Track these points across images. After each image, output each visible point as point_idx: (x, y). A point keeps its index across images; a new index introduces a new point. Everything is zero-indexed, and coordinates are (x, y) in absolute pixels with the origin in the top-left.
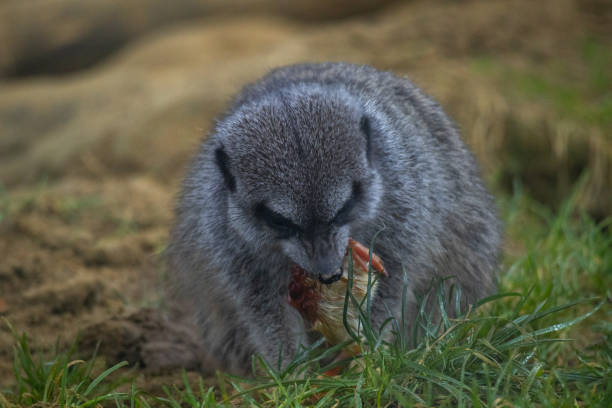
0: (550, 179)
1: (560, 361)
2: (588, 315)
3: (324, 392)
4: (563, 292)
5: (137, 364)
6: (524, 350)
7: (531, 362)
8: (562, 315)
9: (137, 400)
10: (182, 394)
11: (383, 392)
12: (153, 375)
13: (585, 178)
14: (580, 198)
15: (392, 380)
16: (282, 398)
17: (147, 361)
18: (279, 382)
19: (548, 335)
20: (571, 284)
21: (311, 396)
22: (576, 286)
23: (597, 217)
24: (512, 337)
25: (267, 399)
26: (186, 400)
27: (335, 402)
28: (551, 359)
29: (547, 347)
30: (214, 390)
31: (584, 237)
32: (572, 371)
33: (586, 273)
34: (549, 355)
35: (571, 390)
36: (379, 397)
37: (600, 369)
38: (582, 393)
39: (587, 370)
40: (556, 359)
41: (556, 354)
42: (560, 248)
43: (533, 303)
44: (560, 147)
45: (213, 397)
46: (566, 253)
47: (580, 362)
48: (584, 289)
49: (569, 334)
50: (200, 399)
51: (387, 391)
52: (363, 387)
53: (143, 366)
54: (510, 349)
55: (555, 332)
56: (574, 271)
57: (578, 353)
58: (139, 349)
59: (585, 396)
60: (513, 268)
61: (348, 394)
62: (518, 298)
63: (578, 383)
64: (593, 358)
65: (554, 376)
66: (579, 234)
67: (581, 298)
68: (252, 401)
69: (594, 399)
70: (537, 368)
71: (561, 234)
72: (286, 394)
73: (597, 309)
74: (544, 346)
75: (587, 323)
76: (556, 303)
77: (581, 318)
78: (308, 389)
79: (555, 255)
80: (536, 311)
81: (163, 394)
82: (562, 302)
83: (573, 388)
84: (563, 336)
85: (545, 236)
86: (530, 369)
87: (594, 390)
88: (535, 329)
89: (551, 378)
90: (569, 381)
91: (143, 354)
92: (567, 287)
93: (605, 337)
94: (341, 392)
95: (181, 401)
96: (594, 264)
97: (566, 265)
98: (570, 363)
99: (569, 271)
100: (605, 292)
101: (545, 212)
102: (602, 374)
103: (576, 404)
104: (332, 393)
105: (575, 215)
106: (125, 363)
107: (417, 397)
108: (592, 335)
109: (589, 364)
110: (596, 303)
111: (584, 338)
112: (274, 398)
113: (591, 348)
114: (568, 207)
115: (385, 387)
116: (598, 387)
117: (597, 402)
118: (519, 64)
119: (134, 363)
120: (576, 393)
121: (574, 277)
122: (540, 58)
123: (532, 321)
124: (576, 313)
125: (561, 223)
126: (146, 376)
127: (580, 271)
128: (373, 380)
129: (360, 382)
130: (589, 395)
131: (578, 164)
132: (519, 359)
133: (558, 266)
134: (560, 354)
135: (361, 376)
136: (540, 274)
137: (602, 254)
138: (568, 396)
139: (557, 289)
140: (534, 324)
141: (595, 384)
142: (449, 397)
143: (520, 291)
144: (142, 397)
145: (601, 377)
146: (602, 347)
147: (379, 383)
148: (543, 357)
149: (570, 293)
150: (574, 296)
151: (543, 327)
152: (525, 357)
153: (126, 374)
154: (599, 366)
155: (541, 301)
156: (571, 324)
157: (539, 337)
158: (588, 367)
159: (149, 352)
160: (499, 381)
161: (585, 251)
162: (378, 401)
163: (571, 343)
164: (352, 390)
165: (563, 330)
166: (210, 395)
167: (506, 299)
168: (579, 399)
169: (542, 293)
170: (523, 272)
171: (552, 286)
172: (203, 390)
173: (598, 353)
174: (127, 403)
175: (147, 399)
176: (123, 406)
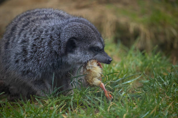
0: (128, 39)
2: (138, 78)
3: (62, 100)
4: (131, 71)
5: (8, 93)
6: (120, 88)
8: (131, 78)
9: (7, 103)
10: (21, 101)
11: (79, 100)
12: (12, 96)
13: (138, 39)
14: (137, 45)
15: (81, 97)
16: (50, 102)
17: (11, 92)
18: (49, 98)
19: (127, 84)
20: (133, 69)
21: (58, 102)
22: (135, 70)
23: (141, 50)
24: (116, 85)
25: (45, 103)
26: (22, 103)
27: (65, 104)
28: (128, 91)
29: (127, 88)
30: (30, 100)
31: (137, 56)
32: (133, 94)
33: (138, 66)
34: (127, 90)
35: (132, 100)
37: (141, 94)
38: (135, 100)
40: (129, 91)
42: (131, 59)
43: (122, 75)
44: (131, 30)
46: (132, 60)
47: (136, 92)
48: (137, 71)
49: (133, 84)
50: (26, 103)
51: (80, 101)
52: (73, 99)
54: (115, 88)
55: (129, 83)
56: (135, 65)
57: (135, 89)
58: (8, 88)
59: (136, 101)
60: (117, 65)
61: (69, 101)
62: (118, 74)
63: (134, 98)
64: (139, 91)
65: (128, 95)
66: (136, 55)
67: (136, 73)
68: (41, 103)
70: (123, 93)
71: (131, 55)
72: (51, 101)
74: (125, 87)
75: (138, 80)
76: (129, 75)
78: (57, 100)
79: (129, 61)
80: (123, 77)
81: (15, 102)
82: (131, 74)
83: (133, 99)
84: (131, 84)
85: (126, 56)
86: (121, 94)
87: (138, 100)
88: (123, 82)
89: (127, 96)
90: (132, 97)
91: (10, 90)
92: (132, 70)
93: (143, 85)
94: (67, 101)
95: (20, 104)
96: (140, 63)
97: (132, 64)
98: (133, 92)
99: (133, 66)
100: (143, 71)
101: (127, 49)
102: (141, 95)
103: (134, 103)
104: (64, 101)
105: (135, 50)
106: (4, 92)
107: (88, 102)
108: (139, 84)
109: (138, 92)
110: (140, 75)
111: (137, 85)
112: (47, 102)
113: (139, 88)
114: (133, 47)
115: (79, 99)
116: (140, 99)
117: (140, 103)
118: (120, 6)
120: (134, 100)
121: (135, 67)
122: (125, 4)
123: (122, 80)
124: (135, 78)
125: (131, 52)
126: (10, 96)
127: (136, 65)
128: (77, 97)
131: (137, 34)
132: (118, 91)
133: (130, 65)
134: (130, 89)
135: (73, 96)
136: (125, 66)
137: (142, 61)
138: (131, 101)
139: (130, 71)
140: (123, 81)
142: (98, 102)
143: (119, 71)
145: (141, 96)
146: (142, 87)
147: (78, 98)
148: (125, 90)
149: (133, 72)
150: (134, 73)
151: (125, 82)
152: (120, 90)
153: (4, 96)
154: (141, 93)
155: (125, 74)
156: (133, 81)
157: (124, 85)
158: (138, 93)
159: (11, 89)
161: (138, 60)
162: (78, 103)
163: (133, 86)
164: (70, 100)
165: (131, 82)
166: (29, 102)
167: (115, 74)
168: (135, 102)
169: (125, 72)
170: (120, 66)
171: (128, 70)
172: (26, 100)
173: (141, 89)
174: (5, 104)
175: (10, 103)
176: (3, 105)
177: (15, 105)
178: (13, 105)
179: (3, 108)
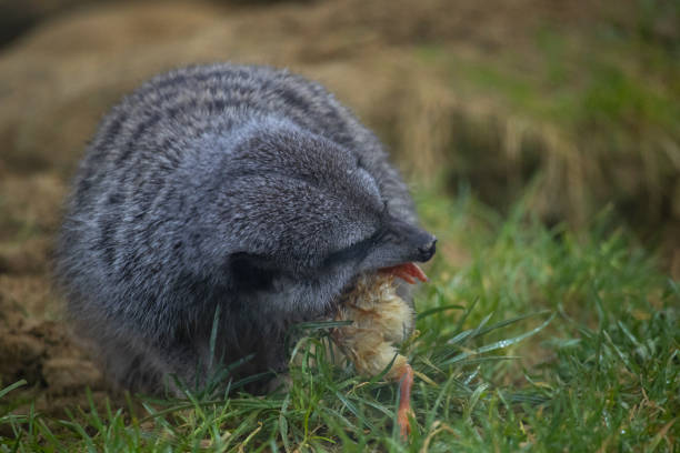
0: (500, 180)
1: (507, 381)
2: (537, 330)
3: (248, 413)
4: (512, 305)
5: (38, 384)
6: (468, 368)
7: (475, 381)
8: (510, 330)
9: (36, 423)
10: (87, 416)
11: (311, 414)
12: (56, 396)
13: (538, 179)
14: (532, 201)
15: (321, 402)
16: (199, 421)
17: (49, 380)
18: (195, 403)
19: (494, 352)
20: (520, 295)
21: (231, 419)
22: (526, 299)
23: (550, 222)
24: (455, 355)
25: (182, 422)
26: (92, 423)
27: (258, 426)
28: (497, 378)
29: (493, 366)
30: (123, 412)
31: (535, 245)
32: (519, 392)
33: (536, 284)
34: (494, 374)
35: (516, 413)
36: (307, 420)
37: (549, 390)
38: (527, 416)
39: (534, 391)
40: (502, 379)
41: (502, 373)
42: (510, 255)
43: (478, 317)
44: (512, 145)
45: (122, 421)
46: (515, 262)
47: (528, 382)
48: (534, 302)
49: (517, 352)
50: (107, 423)
51: (314, 415)
52: (288, 409)
53: (44, 385)
54: (451, 367)
55: (501, 349)
56: (524, 281)
57: (525, 371)
58: (40, 367)
59: (530, 419)
60: (457, 280)
61: (272, 416)
62: (461, 313)
63: (523, 405)
64: (542, 378)
65: (498, 396)
66: (529, 242)
67: (531, 312)
68: (166, 424)
69: (540, 422)
70: (481, 389)
71: (510, 242)
72: (203, 416)
73: (546, 323)
74: (489, 364)
75: (536, 338)
76: (502, 316)
77: (529, 334)
78: (227, 411)
79: (502, 263)
80: (481, 326)
81: (65, 417)
82: (509, 315)
83: (519, 410)
84: (510, 354)
85: (491, 244)
86: (474, 389)
87: (539, 413)
88: (480, 345)
89: (495, 399)
90: (513, 403)
91: (45, 372)
92: (515, 299)
93: (556, 355)
94: (265, 414)
95: (86, 425)
96: (545, 273)
97: (515, 275)
98: (517, 384)
99: (518, 282)
100: (555, 304)
101: (493, 216)
102: (551, 395)
103: (522, 427)
104: (254, 415)
105: (526, 221)
106: (23, 382)
107: (345, 420)
108: (542, 352)
109: (538, 384)
110: (546, 317)
111: (533, 356)
112: (190, 420)
113: (540, 367)
114: (519, 210)
115: (313, 409)
116: (546, 409)
117: (544, 426)
118: (468, 54)
119: (34, 384)
120: (522, 415)
121: (524, 289)
122: (490, 47)
123: (476, 337)
124: (524, 329)
125: (511, 229)
126: (47, 396)
127: (530, 281)
128: (302, 401)
129: (286, 403)
130: (535, 417)
131: (531, 163)
132: (461, 378)
133: (506, 278)
134: (507, 374)
135: (288, 396)
136: (486, 284)
137: (554, 263)
138: (513, 419)
139: (505, 301)
140: (479, 340)
141: (542, 406)
142: (383, 420)
143: (463, 303)
144: (41, 421)
145: (549, 399)
146: (552, 365)
147: (307, 406)
148: (488, 376)
149: (518, 306)
150: (522, 311)
151: (488, 344)
152: (467, 377)
153: (25, 395)
154: (547, 386)
155: (487, 314)
156: (518, 340)
157: (484, 355)
158: (538, 388)
159: (52, 370)
160: (438, 402)
161: (536, 259)
162: (306, 426)
163: (518, 361)
164: (277, 412)
165: (510, 346)
166: (119, 417)
167: (448, 312)
168: (525, 423)
169: (489, 305)
170: (468, 282)
171: (497, 300)
172: (110, 412)
173: (548, 372)
174: (26, 426)
175: (47, 423)
176: (20, 430)
177: (66, 430)
178: (58, 430)
179: (20, 443)
